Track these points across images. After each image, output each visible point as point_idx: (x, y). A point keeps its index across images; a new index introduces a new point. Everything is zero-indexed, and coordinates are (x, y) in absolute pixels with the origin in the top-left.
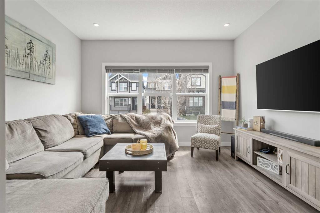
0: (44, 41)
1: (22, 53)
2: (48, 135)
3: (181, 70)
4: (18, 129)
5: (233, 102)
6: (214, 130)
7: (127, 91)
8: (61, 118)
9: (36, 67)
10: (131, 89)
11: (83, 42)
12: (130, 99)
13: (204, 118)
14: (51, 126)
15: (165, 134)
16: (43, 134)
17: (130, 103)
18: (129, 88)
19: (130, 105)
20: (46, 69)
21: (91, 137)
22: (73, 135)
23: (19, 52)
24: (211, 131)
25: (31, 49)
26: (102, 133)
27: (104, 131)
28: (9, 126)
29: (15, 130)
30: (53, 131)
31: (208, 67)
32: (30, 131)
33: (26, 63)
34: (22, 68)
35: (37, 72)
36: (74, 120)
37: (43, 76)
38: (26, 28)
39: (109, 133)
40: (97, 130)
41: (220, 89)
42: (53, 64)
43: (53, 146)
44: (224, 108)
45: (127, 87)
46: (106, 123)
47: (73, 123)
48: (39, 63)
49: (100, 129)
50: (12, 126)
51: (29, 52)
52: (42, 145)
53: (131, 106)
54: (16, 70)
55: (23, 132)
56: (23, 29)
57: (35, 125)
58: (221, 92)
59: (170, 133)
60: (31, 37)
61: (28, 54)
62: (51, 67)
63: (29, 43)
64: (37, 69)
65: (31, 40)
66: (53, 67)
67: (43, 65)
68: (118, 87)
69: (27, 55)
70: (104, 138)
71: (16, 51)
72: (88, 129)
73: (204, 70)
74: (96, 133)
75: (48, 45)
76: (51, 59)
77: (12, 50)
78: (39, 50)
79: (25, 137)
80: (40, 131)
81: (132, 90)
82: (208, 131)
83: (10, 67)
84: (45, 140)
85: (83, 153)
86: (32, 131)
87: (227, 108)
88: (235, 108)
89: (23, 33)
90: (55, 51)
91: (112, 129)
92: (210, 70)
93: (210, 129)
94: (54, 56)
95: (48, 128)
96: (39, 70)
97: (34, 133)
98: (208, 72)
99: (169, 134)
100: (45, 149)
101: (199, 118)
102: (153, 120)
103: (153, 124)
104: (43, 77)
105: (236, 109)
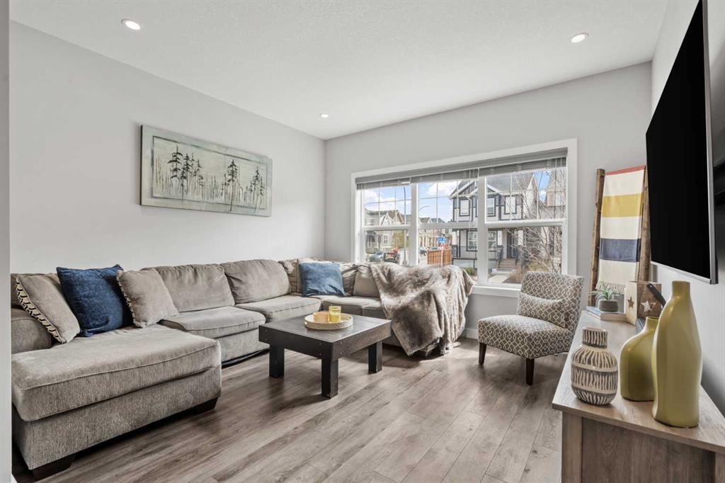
0: (254, 158)
1: (220, 181)
2: (243, 287)
3: (492, 168)
4: (204, 275)
5: (631, 241)
6: (549, 310)
7: (495, 216)
8: (270, 265)
9: (241, 196)
10: (503, 212)
11: (326, 142)
12: (500, 233)
13: (547, 282)
14: (249, 276)
15: (416, 306)
16: (236, 284)
17: (500, 243)
18: (497, 208)
19: (502, 246)
20: (256, 196)
21: (308, 297)
22: (285, 291)
23: (217, 181)
24: (541, 312)
25: (233, 174)
26: (326, 292)
27: (332, 290)
28: (195, 270)
29: (199, 275)
30: (251, 281)
31: (565, 151)
32: (220, 278)
33: (226, 193)
34: (222, 199)
35: (242, 202)
36: (294, 270)
37: (252, 206)
38: (227, 148)
39: (340, 295)
40: (319, 287)
41: (599, 204)
42: (268, 188)
43: (247, 301)
44: (606, 257)
45: (493, 206)
46: (343, 278)
47: (290, 273)
48: (245, 190)
49: (324, 286)
50: (198, 271)
51: (230, 177)
52: (232, 297)
53: (502, 250)
54: (212, 203)
55: (210, 278)
56: (223, 150)
57: (228, 272)
58: (599, 213)
59: (426, 304)
60: (233, 158)
61: (229, 181)
62: (264, 192)
63: (231, 166)
64: (242, 198)
65: (233, 162)
66: (268, 192)
67: (251, 191)
68: (473, 207)
69: (227, 183)
70: (324, 301)
71: (213, 180)
72: (306, 284)
73: (554, 160)
74: (316, 292)
75: (259, 163)
76: (264, 182)
77: (208, 180)
78: (245, 173)
79: (210, 285)
80: (233, 280)
81: (505, 214)
82: (535, 311)
83: (206, 200)
84: (237, 292)
85: (265, 315)
86: (223, 279)
87: (614, 258)
88: (635, 258)
89: (222, 156)
90: (271, 169)
91: (353, 289)
92: (571, 158)
93: (538, 309)
94: (269, 176)
95: (244, 277)
96: (245, 199)
97: (224, 282)
98: (564, 164)
99: (423, 308)
100: (236, 304)
101: (527, 279)
102: (415, 278)
103: (412, 286)
104: (252, 208)
105: (638, 260)
